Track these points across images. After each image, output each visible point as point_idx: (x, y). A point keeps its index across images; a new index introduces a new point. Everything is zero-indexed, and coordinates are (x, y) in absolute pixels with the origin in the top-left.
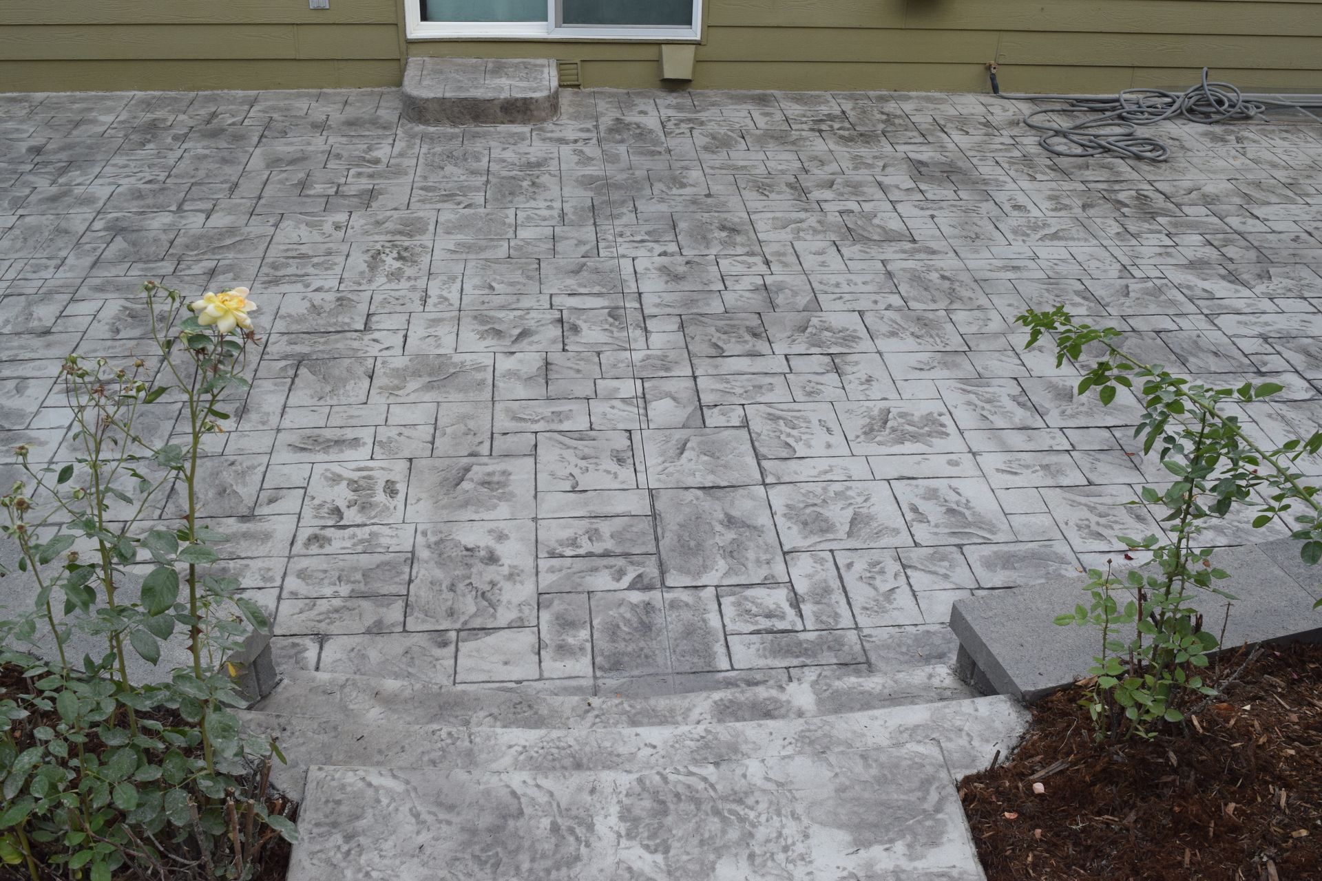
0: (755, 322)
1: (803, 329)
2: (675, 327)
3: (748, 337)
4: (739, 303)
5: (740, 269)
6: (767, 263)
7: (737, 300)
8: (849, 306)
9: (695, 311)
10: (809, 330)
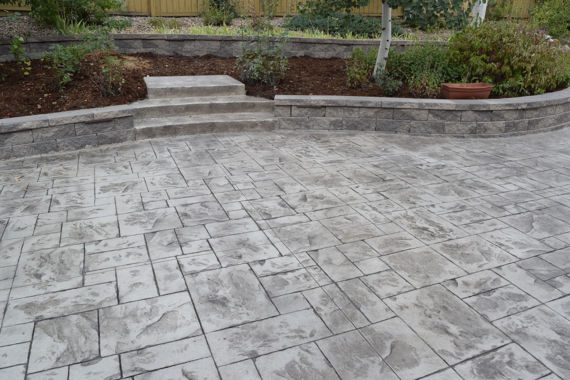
0: (186, 221)
1: (158, 221)
2: (230, 213)
3: (189, 213)
4: (197, 231)
5: (200, 258)
6: (180, 266)
7: (199, 233)
8: (125, 240)
9: (223, 223)
10: (154, 221)
